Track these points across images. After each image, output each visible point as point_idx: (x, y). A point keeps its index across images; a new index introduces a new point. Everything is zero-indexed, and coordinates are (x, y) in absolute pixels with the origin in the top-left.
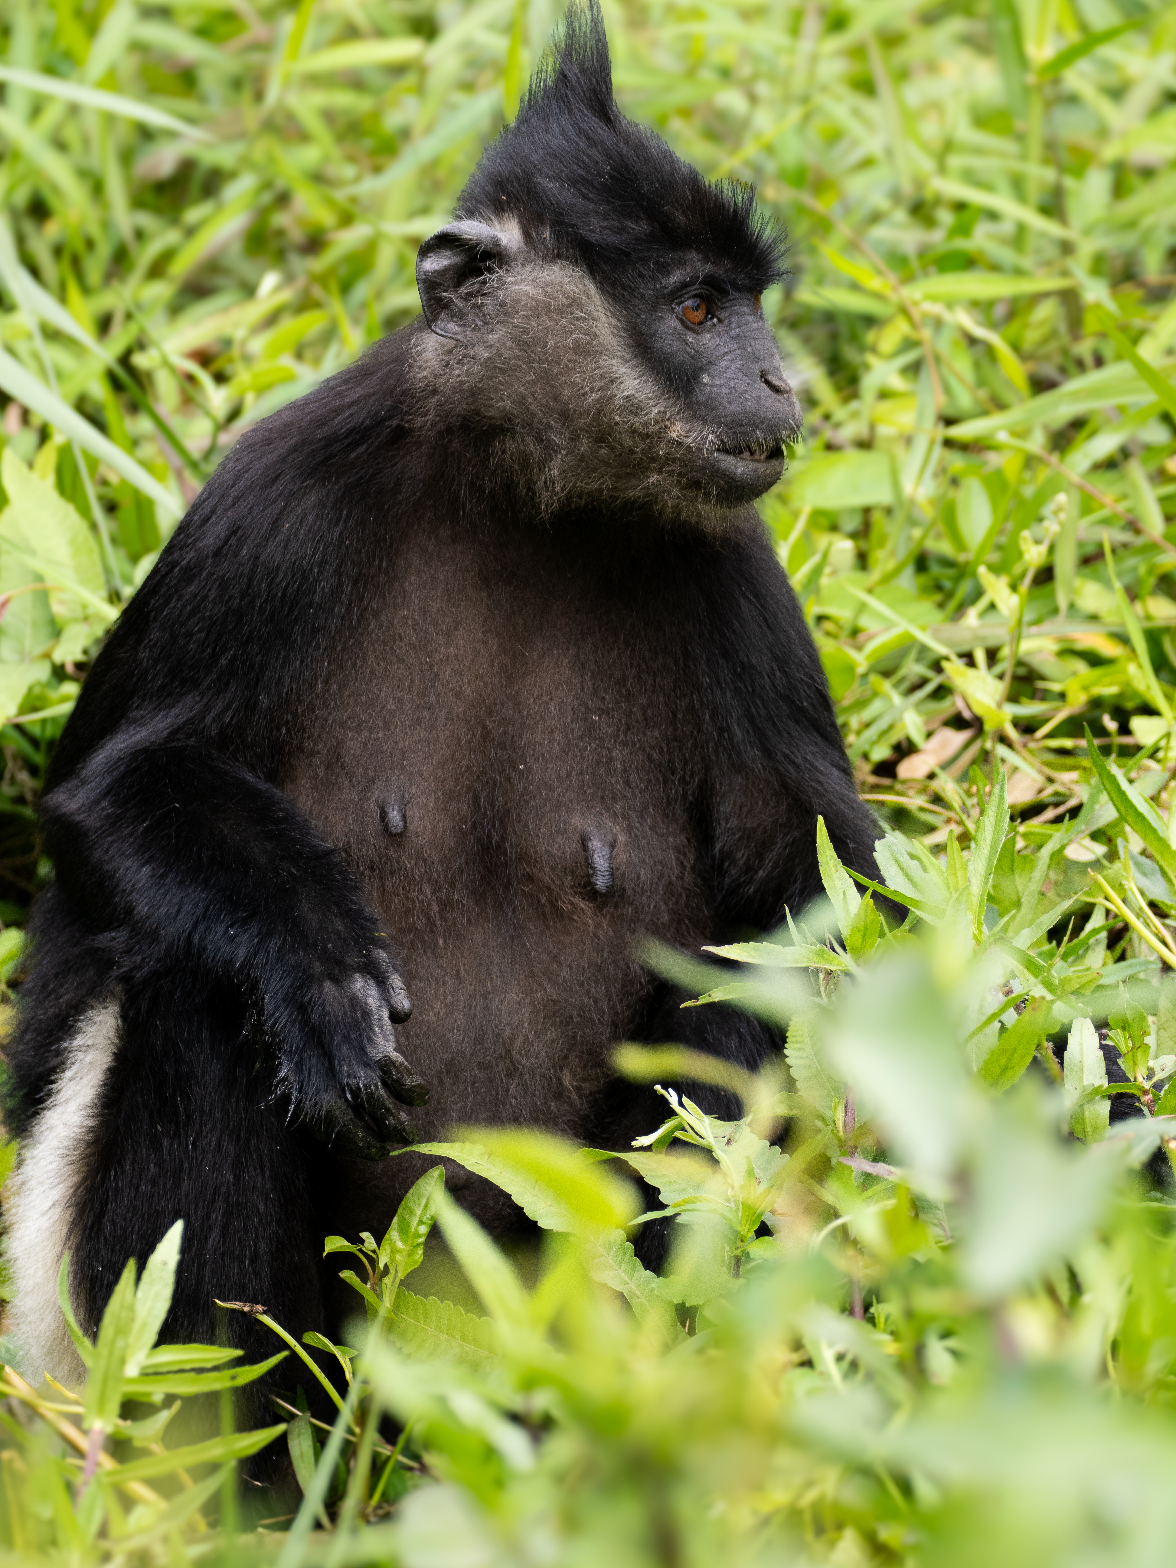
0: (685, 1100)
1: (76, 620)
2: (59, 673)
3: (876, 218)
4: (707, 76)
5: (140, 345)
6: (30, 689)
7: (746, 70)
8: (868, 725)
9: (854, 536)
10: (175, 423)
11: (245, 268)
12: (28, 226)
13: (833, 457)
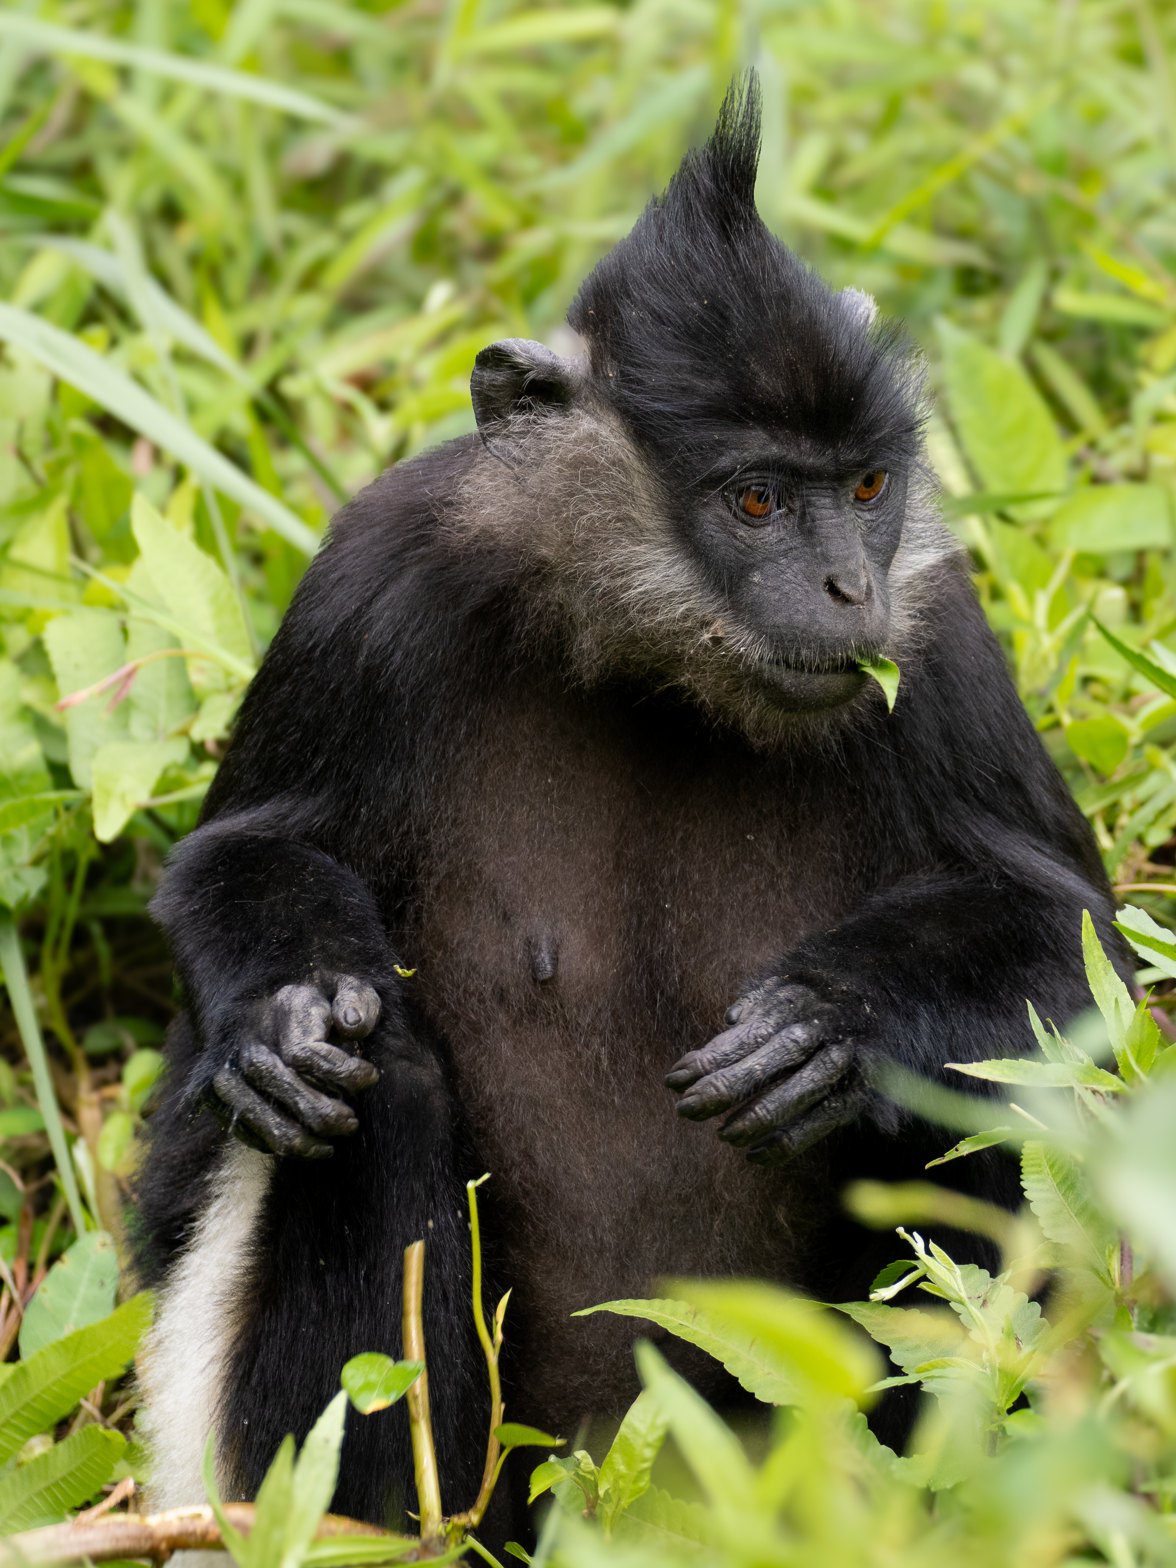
0: (933, 1246)
1: (218, 691)
2: (198, 752)
3: (1148, 211)
4: (950, 49)
5: (290, 369)
6: (165, 772)
7: (994, 40)
8: (1142, 804)
9: (1126, 583)
10: (332, 459)
11: (410, 277)
12: (159, 232)
13: (1099, 492)
